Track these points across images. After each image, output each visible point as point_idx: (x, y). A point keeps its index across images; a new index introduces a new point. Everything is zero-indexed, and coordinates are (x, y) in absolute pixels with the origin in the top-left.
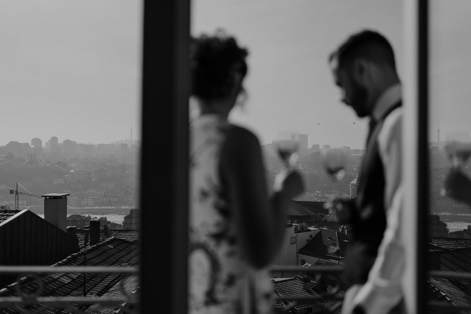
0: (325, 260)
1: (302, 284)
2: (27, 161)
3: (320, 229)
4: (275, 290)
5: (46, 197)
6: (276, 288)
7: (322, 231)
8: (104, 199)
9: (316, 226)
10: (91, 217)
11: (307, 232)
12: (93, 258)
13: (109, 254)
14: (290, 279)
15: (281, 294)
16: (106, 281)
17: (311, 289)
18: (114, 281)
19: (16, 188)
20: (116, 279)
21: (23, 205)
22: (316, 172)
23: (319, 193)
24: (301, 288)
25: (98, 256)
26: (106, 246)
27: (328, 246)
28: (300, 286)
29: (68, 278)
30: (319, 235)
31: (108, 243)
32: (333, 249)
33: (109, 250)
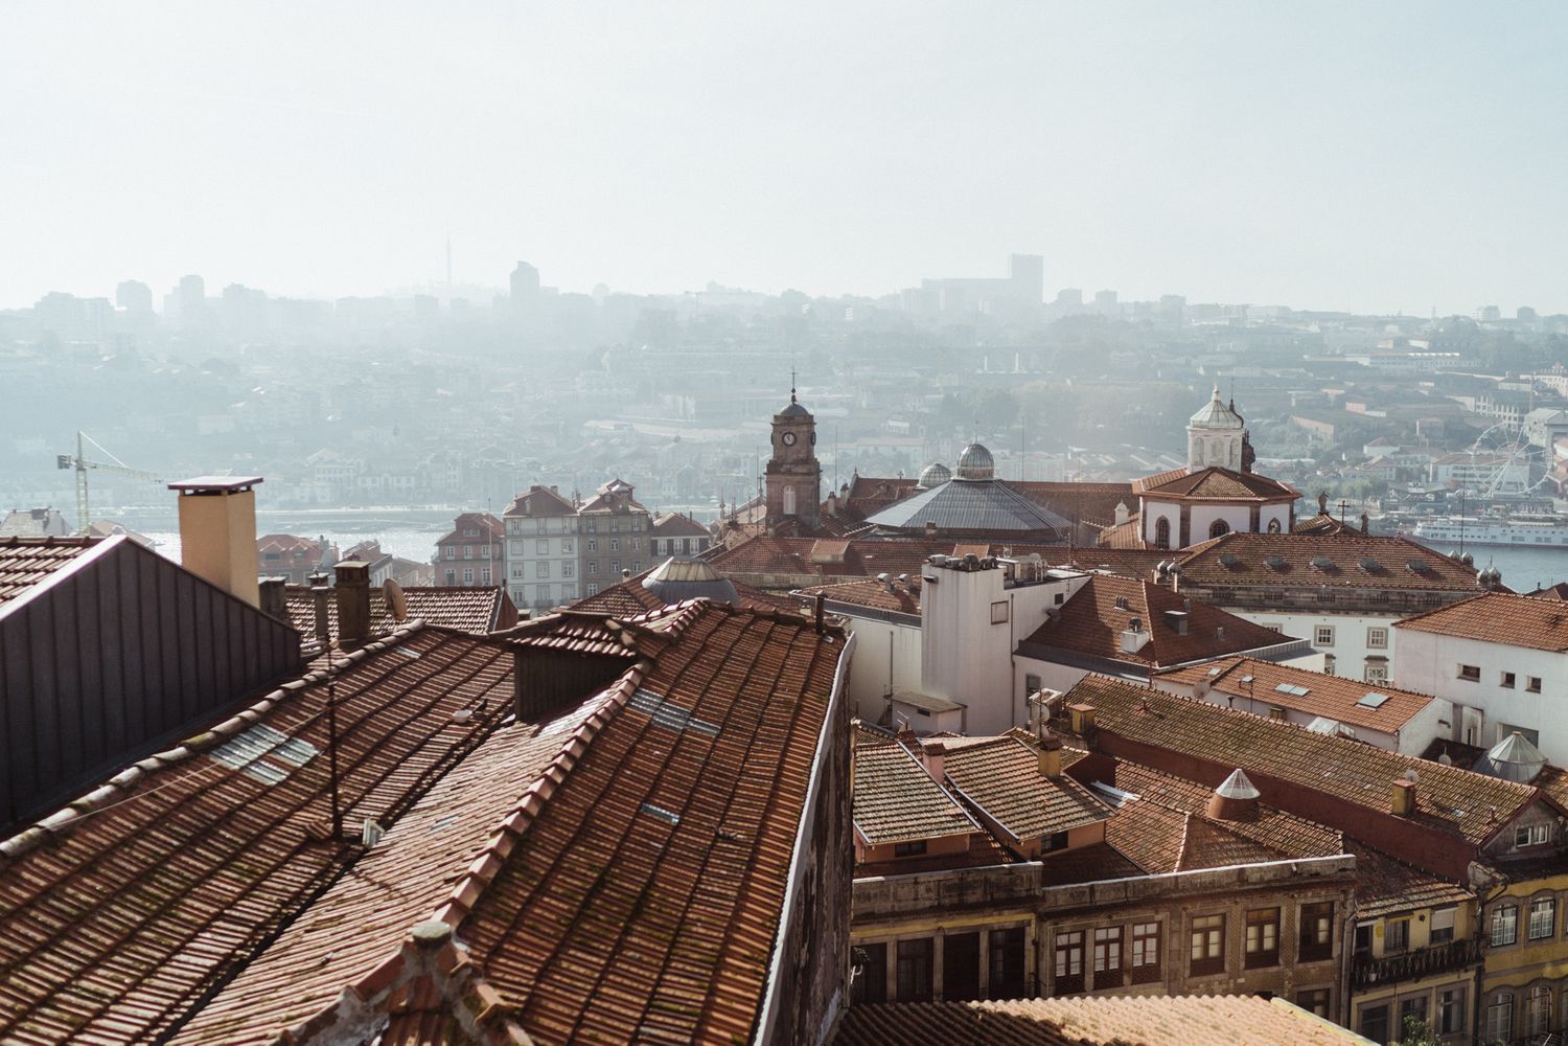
0: (1106, 677)
1: (1035, 758)
2: (106, 359)
3: (1088, 574)
4: (946, 778)
5: (182, 488)
6: (948, 770)
7: (1094, 580)
8: (369, 480)
9: (1075, 563)
10: (328, 541)
11: (1045, 586)
12: (353, 696)
13: (408, 679)
14: (995, 742)
15: (965, 789)
16: (405, 774)
17: (1062, 774)
18: (429, 772)
19: (76, 448)
20: (437, 766)
21: (104, 503)
22: (1069, 382)
23: (1079, 454)
24: (1031, 770)
25: (371, 687)
26: (395, 652)
27: (1117, 631)
28: (1027, 765)
29: (278, 766)
30: (1086, 593)
31: (403, 641)
32: (1131, 641)
33: (405, 665)
